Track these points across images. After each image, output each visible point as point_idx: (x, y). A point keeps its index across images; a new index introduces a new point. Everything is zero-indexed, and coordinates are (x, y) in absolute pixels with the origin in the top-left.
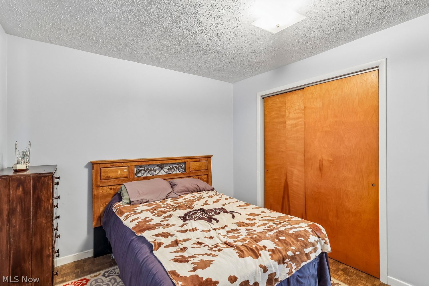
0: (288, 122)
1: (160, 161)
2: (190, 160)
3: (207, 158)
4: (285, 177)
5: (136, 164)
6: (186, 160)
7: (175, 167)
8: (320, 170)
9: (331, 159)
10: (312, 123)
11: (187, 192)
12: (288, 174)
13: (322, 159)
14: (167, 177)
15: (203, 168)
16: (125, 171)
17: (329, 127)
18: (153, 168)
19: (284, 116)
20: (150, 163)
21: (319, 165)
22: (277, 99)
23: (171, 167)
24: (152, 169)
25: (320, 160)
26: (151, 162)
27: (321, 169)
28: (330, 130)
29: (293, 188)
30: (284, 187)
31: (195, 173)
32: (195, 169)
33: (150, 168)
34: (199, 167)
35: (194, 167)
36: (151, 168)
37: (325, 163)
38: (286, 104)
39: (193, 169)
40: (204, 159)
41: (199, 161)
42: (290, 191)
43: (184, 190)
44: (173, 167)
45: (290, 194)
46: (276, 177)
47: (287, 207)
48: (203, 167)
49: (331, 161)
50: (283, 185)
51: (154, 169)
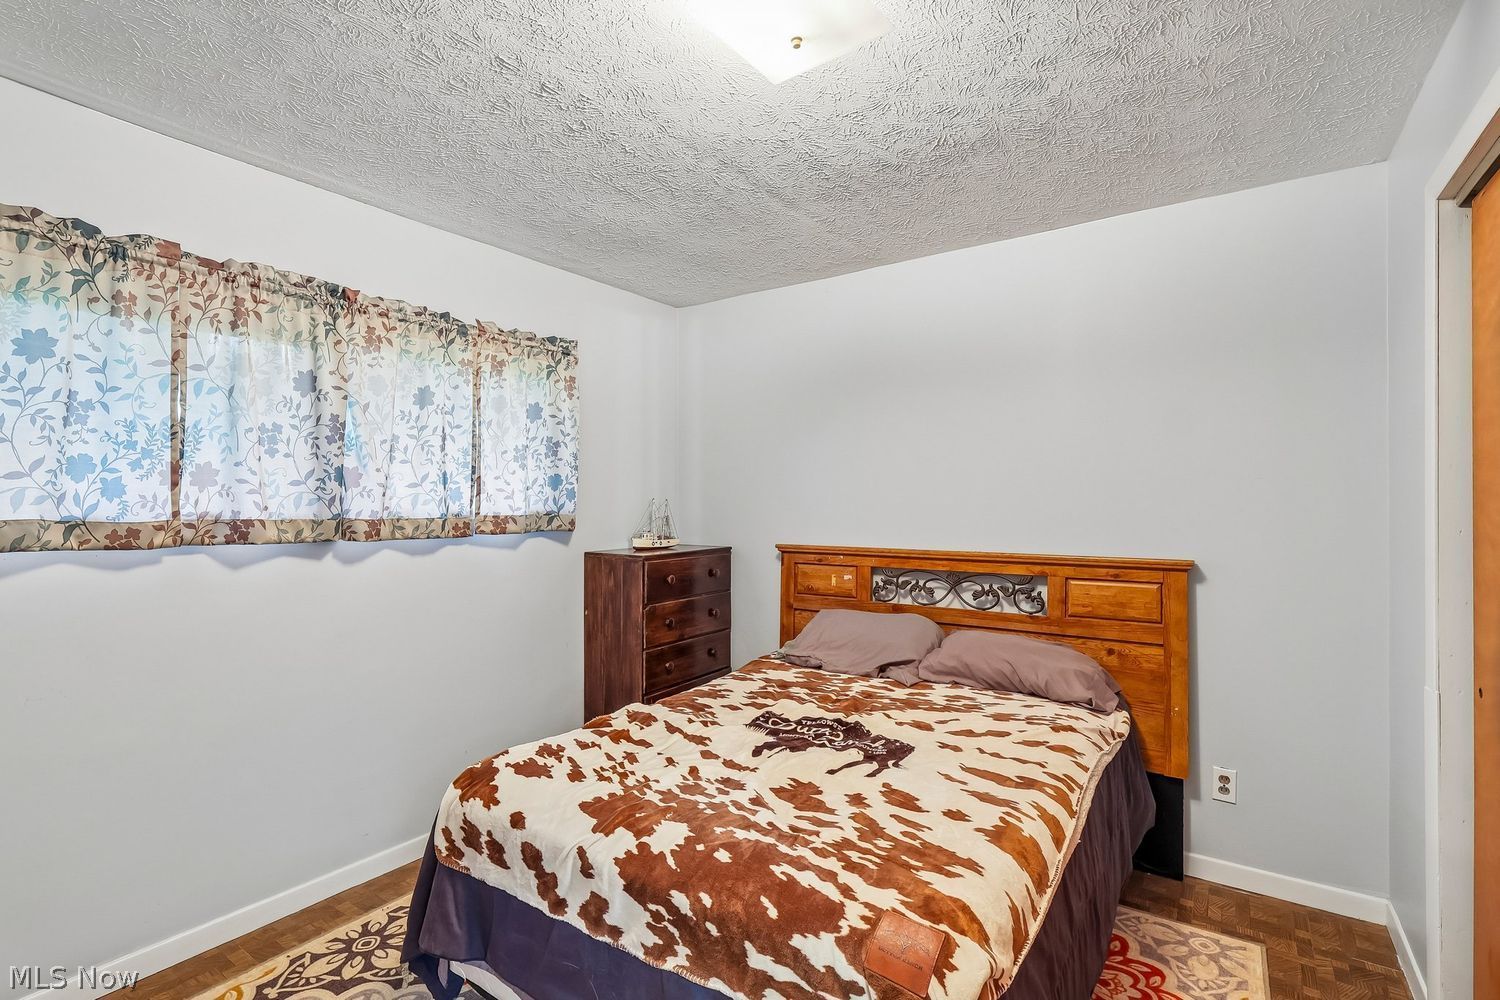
1: (945, 562)
2: (1069, 571)
3: (1161, 573)
5: (873, 562)
6: (1046, 567)
7: (1002, 588)
11: (969, 678)
14: (966, 619)
15: (1132, 613)
16: (846, 577)
18: (925, 583)
20: (915, 564)
23: (987, 587)
24: (921, 583)
26: (917, 562)
31: (1091, 626)
32: (1090, 609)
33: (914, 582)
34: (1110, 604)
35: (1087, 601)
36: (917, 583)
39: (1080, 610)
40: (1145, 575)
41: (1116, 578)
43: (954, 668)
44: (995, 587)
48: (1133, 608)
51: (928, 585)
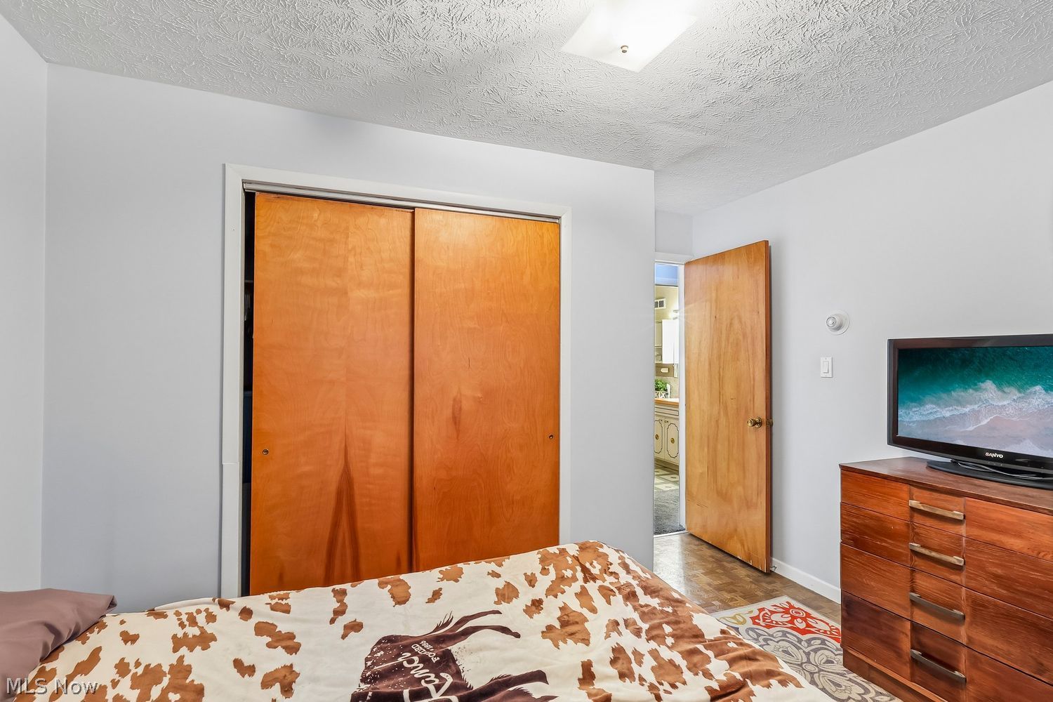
0: (358, 294)
4: (342, 462)
8: (455, 423)
9: (480, 395)
10: (437, 305)
12: (352, 452)
13: (459, 395)
17: (476, 319)
19: (340, 273)
21: (453, 413)
22: (316, 213)
25: (455, 400)
27: (456, 420)
28: (477, 326)
29: (371, 486)
30: (339, 493)
37: (466, 405)
38: (347, 237)
42: (358, 500)
45: (358, 507)
46: (306, 469)
47: (348, 552)
49: (479, 398)
50: (333, 488)
